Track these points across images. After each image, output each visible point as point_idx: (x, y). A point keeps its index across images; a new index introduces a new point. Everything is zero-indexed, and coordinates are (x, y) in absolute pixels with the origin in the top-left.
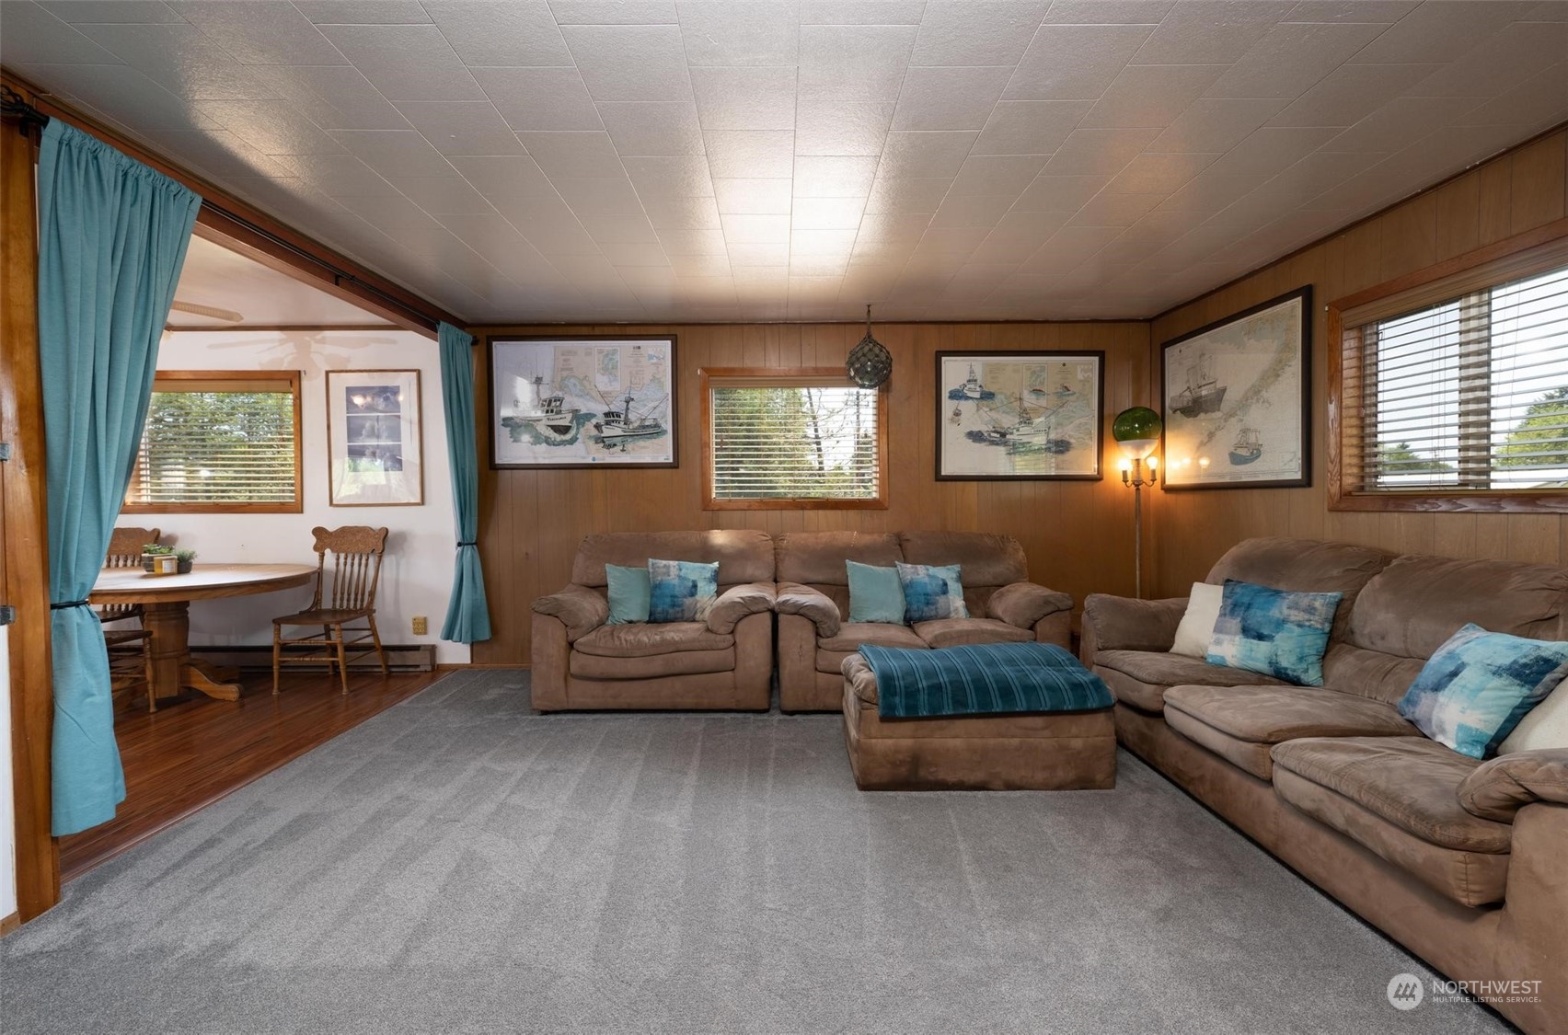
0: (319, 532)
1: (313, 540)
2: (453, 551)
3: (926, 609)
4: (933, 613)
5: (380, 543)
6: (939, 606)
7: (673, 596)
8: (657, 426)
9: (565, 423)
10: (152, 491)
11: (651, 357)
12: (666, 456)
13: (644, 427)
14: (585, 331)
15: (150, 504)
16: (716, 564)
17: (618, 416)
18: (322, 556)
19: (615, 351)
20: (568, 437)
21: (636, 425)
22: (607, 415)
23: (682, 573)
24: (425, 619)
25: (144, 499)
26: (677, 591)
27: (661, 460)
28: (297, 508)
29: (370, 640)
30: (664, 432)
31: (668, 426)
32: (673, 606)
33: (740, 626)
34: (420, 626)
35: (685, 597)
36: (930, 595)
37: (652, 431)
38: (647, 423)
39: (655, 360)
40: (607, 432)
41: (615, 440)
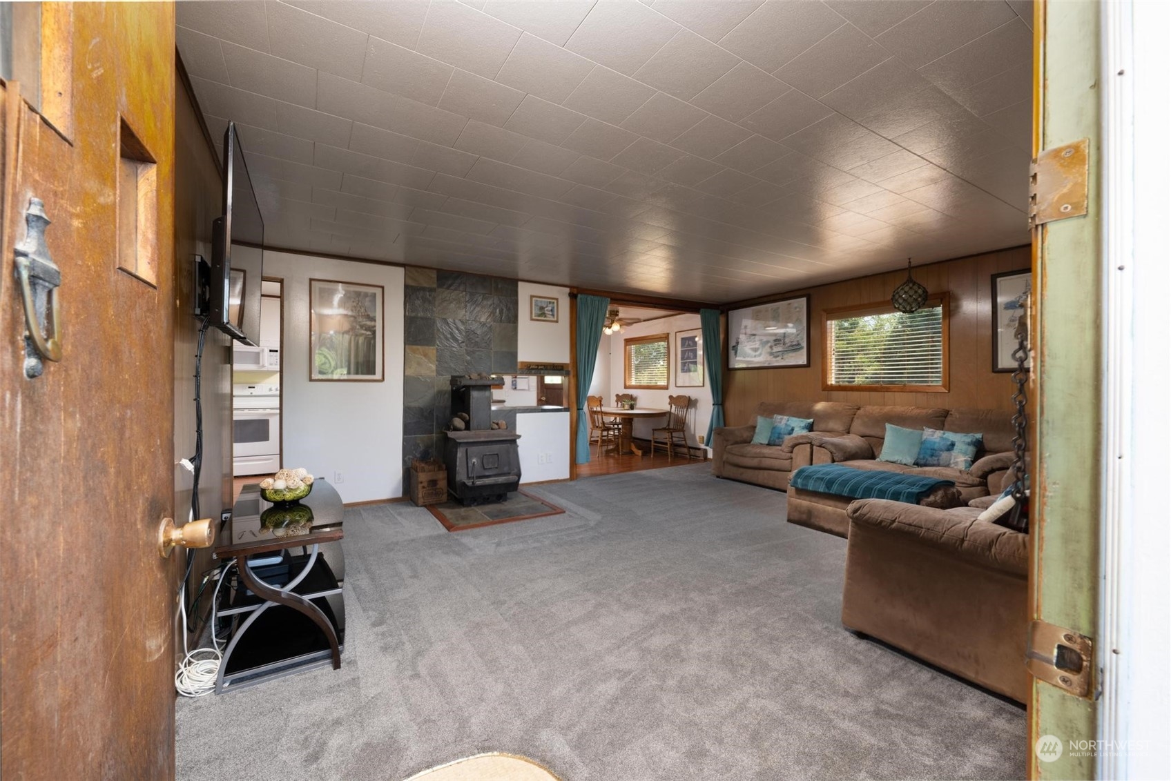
0: (671, 397)
1: (668, 400)
2: (711, 407)
3: (930, 459)
4: (935, 462)
5: (689, 403)
6: (941, 458)
7: (780, 434)
8: (799, 344)
9: (757, 346)
11: (796, 308)
12: (802, 360)
13: (793, 346)
14: (765, 299)
15: (633, 385)
16: (812, 420)
17: (780, 340)
18: (671, 406)
19: (778, 308)
20: (757, 353)
21: (788, 345)
22: (775, 340)
23: (788, 423)
24: (703, 437)
25: (631, 384)
26: (782, 431)
27: (801, 363)
28: (666, 388)
29: (683, 442)
30: (802, 348)
31: (804, 345)
32: (779, 438)
33: (796, 449)
34: (700, 439)
35: (785, 434)
36: (936, 450)
37: (795, 348)
38: (794, 343)
39: (798, 309)
40: (775, 349)
41: (778, 354)
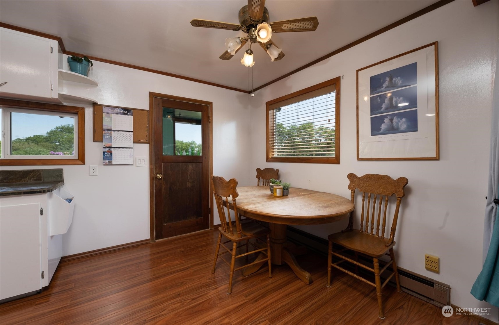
0: (351, 177)
1: (347, 184)
10: (278, 152)
15: (276, 158)
24: (439, 260)
25: (275, 156)
28: (337, 161)
34: (433, 264)
